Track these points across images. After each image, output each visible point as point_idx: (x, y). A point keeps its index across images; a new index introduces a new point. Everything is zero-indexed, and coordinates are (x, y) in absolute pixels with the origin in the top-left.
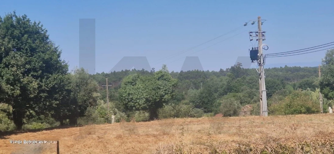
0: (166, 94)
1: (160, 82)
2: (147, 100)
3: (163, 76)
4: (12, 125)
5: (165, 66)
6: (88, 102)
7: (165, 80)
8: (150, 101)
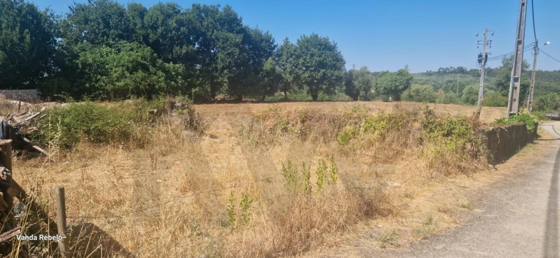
0: (401, 85)
1: (398, 77)
2: (385, 88)
3: (401, 73)
4: (310, 98)
5: (407, 66)
6: (362, 88)
7: (402, 75)
8: (387, 89)
